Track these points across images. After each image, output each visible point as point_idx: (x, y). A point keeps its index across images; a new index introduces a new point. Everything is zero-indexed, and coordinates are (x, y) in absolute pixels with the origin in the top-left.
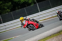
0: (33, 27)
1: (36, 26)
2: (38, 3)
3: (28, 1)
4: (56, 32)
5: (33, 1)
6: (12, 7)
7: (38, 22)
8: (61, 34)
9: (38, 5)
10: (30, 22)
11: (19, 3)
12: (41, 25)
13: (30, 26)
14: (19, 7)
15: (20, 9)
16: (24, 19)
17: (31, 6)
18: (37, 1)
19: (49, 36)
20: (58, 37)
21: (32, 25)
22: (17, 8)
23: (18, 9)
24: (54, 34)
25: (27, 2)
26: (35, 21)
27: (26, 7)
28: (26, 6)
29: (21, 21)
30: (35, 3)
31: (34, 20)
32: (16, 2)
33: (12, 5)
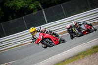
0: (51, 43)
1: (55, 41)
2: (44, 9)
3: (29, 6)
4: (72, 55)
5: (36, 6)
6: (3, 15)
7: (57, 36)
8: (80, 58)
9: (45, 12)
10: (46, 35)
11: (14, 9)
12: (62, 40)
13: (46, 41)
14: (15, 15)
15: (16, 19)
16: (37, 31)
17: (33, 13)
18: (42, 7)
19: (62, 61)
20: (76, 63)
21: (50, 39)
22: (10, 16)
23: (13, 19)
24: (70, 58)
25: (27, 8)
26: (54, 34)
27: (25, 15)
28: (26, 13)
29: (33, 33)
30: (39, 9)
31: (52, 32)
32: (10, 7)
33: (3, 13)
